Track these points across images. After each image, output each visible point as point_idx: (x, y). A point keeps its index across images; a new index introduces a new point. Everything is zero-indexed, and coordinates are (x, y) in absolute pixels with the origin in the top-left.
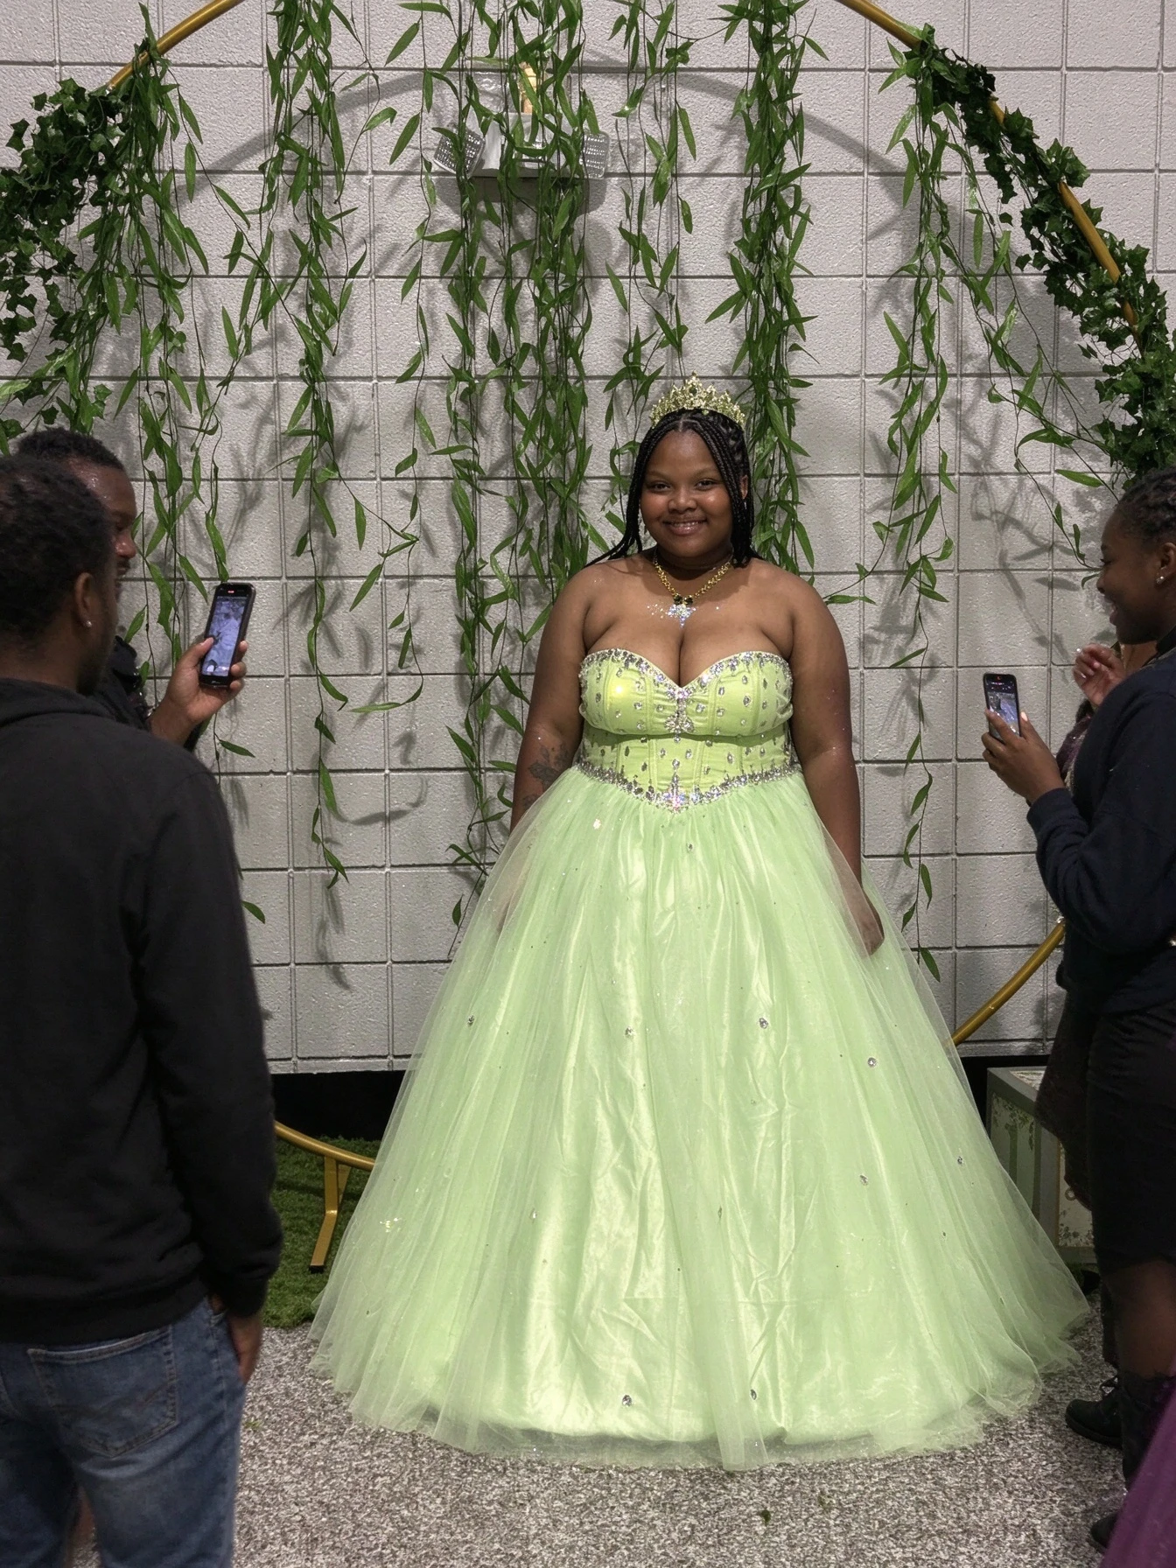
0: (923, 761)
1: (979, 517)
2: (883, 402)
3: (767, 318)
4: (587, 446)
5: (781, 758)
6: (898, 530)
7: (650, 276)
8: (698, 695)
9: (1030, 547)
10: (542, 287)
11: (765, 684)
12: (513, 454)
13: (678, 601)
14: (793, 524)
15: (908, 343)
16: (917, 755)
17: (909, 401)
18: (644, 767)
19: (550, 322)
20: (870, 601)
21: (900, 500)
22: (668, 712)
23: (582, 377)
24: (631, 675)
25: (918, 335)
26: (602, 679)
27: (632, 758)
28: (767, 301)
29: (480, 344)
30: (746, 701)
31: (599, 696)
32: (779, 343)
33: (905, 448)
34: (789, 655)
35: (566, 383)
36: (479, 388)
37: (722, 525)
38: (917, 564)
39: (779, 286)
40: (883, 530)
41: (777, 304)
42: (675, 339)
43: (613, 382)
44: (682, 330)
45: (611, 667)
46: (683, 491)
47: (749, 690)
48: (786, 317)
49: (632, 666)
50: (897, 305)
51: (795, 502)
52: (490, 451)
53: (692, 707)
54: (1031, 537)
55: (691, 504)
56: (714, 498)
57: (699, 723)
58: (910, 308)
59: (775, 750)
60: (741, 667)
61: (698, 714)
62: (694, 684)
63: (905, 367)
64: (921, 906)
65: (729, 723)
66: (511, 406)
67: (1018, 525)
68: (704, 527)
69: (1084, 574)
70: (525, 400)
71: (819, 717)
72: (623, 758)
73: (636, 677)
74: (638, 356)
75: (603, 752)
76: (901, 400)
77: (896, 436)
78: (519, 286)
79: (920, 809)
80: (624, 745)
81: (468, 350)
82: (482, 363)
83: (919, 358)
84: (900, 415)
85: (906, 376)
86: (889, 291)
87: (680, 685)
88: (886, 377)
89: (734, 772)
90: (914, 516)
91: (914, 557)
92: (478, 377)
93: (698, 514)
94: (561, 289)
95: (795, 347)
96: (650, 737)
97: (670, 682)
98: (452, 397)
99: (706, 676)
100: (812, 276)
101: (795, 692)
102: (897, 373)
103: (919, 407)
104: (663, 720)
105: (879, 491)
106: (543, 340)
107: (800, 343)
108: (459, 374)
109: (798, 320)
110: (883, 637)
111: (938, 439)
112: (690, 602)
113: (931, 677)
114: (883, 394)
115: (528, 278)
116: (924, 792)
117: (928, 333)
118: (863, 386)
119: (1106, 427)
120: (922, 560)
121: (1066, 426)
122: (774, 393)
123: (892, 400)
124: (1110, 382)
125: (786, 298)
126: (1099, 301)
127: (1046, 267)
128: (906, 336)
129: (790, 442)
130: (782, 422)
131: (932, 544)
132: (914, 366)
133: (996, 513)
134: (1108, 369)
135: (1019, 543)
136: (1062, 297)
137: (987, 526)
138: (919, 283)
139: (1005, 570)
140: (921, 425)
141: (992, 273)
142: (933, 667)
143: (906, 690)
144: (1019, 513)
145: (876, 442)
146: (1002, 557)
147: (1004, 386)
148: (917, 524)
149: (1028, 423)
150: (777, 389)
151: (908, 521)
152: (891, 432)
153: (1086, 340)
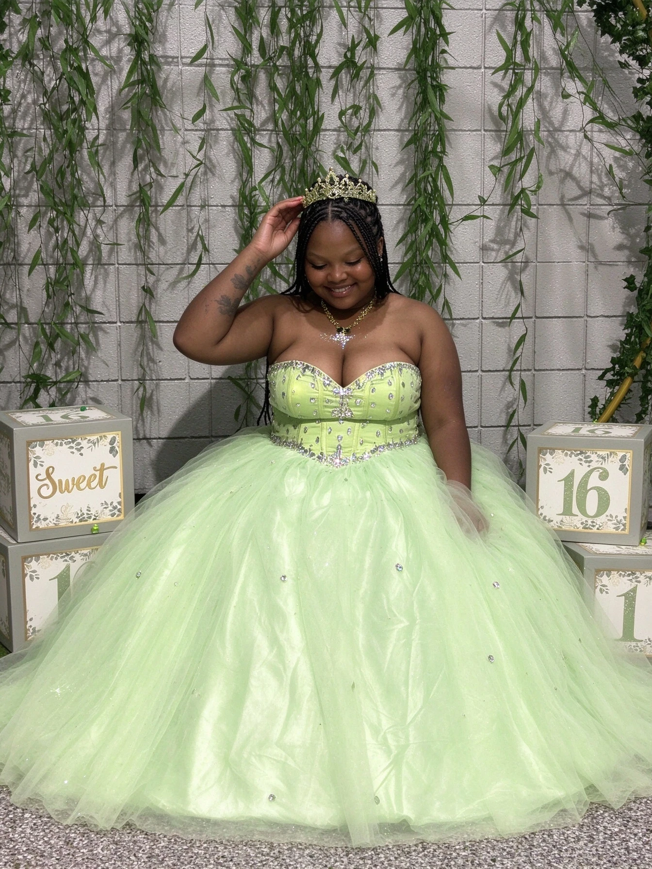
0: (523, 318)
1: (551, 173)
2: (496, 90)
3: (426, 34)
4: (320, 114)
5: (414, 433)
6: (506, 170)
7: (359, 7)
8: (357, 393)
9: (579, 192)
10: (293, 11)
11: (403, 385)
12: (273, 118)
13: (339, 330)
14: (442, 167)
15: (512, 50)
16: (519, 314)
17: (513, 88)
18: (318, 440)
19: (297, 35)
20: (488, 218)
21: (506, 152)
22: (334, 404)
23: (317, 67)
24: (308, 378)
25: (519, 47)
26: (286, 382)
27: (308, 435)
28: (426, 22)
29: (255, 45)
30: (390, 396)
31: (283, 394)
32: (433, 49)
33: (511, 117)
34: (418, 362)
35: (307, 73)
36: (253, 73)
37: (367, 285)
38: (519, 195)
39: (433, 13)
40: (496, 170)
41: (432, 24)
42: (373, 42)
43: (337, 71)
44: (377, 38)
45: (294, 373)
46: (337, 266)
47: (393, 389)
48: (438, 32)
49: (308, 372)
50: (503, 27)
51: (444, 152)
52: (260, 114)
53: (352, 401)
54: (580, 188)
55: (344, 276)
56: (362, 269)
57: (357, 413)
58: (511, 28)
59: (409, 428)
60: (388, 373)
61: (356, 406)
62: (352, 386)
63: (509, 64)
64: (521, 410)
65: (378, 412)
66: (273, 88)
67: (574, 179)
68: (355, 288)
69: (610, 208)
70: (280, 83)
71: (440, 404)
72: (302, 435)
73: (311, 380)
74: (353, 55)
75: (288, 431)
76: (507, 87)
77: (504, 108)
78: (279, 10)
79: (520, 350)
80: (303, 426)
81: (247, 49)
82: (255, 58)
83: (519, 57)
84: (507, 96)
85: (511, 69)
86: (498, 19)
87: (343, 384)
88: (497, 70)
89: (380, 441)
90: (517, 161)
91: (517, 191)
92: (253, 66)
93: (349, 282)
94: (305, 12)
95: (444, 51)
96: (321, 420)
97: (334, 383)
98: (236, 78)
99: (362, 378)
100: (453, 8)
101: (423, 388)
102: (505, 68)
103: (520, 92)
104: (331, 410)
105: (494, 148)
106: (293, 43)
107: (446, 48)
108: (239, 64)
109: (445, 35)
110: (495, 246)
111: (529, 116)
112: (348, 332)
113: (526, 267)
114: (496, 85)
115: (285, 7)
116: (522, 339)
117: (525, 45)
118: (484, 75)
119: (638, 117)
120: (523, 190)
121: (611, 116)
122: (429, 80)
123: (501, 88)
124: (642, 89)
125: (438, 22)
126: (634, 33)
127: (595, 7)
128: (510, 44)
129: (442, 113)
130: (436, 102)
131: (528, 181)
132: (515, 63)
133: (561, 170)
134: (640, 80)
135: (572, 190)
136: (606, 28)
137: (556, 178)
138: (517, 15)
139: (563, 205)
140: (521, 103)
141: (563, 11)
142: (527, 262)
143: (511, 278)
144: (575, 172)
145: (490, 110)
146: (562, 198)
147: (573, 86)
148: (520, 167)
149: (589, 113)
150: (432, 77)
151: (514, 164)
152: (501, 106)
153: (624, 58)
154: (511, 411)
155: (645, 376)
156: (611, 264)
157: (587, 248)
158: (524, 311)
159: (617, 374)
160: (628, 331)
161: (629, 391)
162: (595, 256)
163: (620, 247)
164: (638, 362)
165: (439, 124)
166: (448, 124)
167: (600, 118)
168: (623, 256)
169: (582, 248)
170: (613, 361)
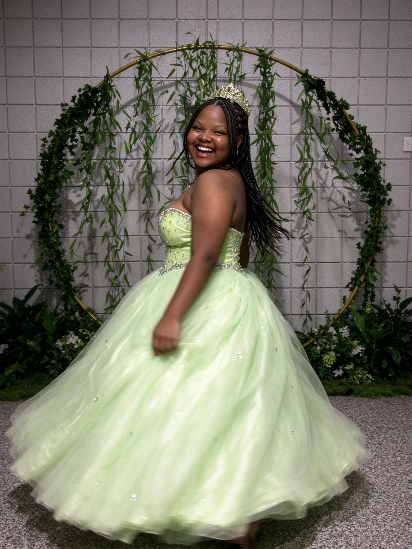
0: (308, 263)
1: (323, 198)
2: (296, 169)
3: (265, 146)
6: (301, 202)
9: (336, 206)
14: (272, 200)
15: (303, 153)
16: (306, 261)
17: (303, 169)
20: (294, 221)
21: (301, 194)
25: (306, 151)
28: (265, 140)
32: (268, 153)
33: (302, 180)
39: (268, 137)
40: (297, 203)
41: (267, 141)
48: (270, 145)
50: (300, 143)
51: (273, 194)
54: (337, 204)
58: (303, 143)
63: (302, 159)
64: (308, 303)
67: (333, 201)
69: (351, 214)
76: (301, 168)
77: (300, 177)
79: (307, 276)
83: (306, 156)
84: (301, 172)
85: (302, 162)
86: (297, 139)
88: (297, 162)
90: (305, 198)
91: (305, 210)
98: (182, 164)
100: (276, 134)
102: (300, 161)
103: (306, 170)
105: (296, 191)
107: (274, 153)
109: (273, 146)
110: (297, 230)
111: (312, 178)
113: (310, 241)
114: (296, 167)
116: (308, 271)
117: (308, 150)
118: (291, 164)
119: (356, 175)
120: (308, 210)
121: (345, 175)
122: (267, 166)
123: (299, 168)
124: (357, 163)
125: (270, 140)
126: (354, 141)
127: (339, 132)
128: (302, 151)
129: (272, 179)
130: (269, 173)
131: (310, 206)
132: (304, 159)
133: (327, 197)
134: (357, 159)
135: (333, 205)
136: (344, 140)
137: (325, 201)
138: (305, 136)
139: (330, 212)
140: (307, 175)
141: (325, 133)
142: (311, 238)
143: (303, 245)
144: (333, 198)
145: (294, 179)
146: (329, 209)
147: (329, 164)
148: (306, 201)
149: (335, 174)
150: (268, 165)
151: (304, 200)
152: (299, 177)
153: (351, 151)
154: (303, 302)
155: (366, 286)
156: (352, 238)
157: (342, 231)
158: (309, 260)
159: (354, 284)
160: (358, 266)
161: (357, 292)
162: (346, 234)
163: (357, 230)
164: (362, 279)
165: (271, 183)
166: (275, 185)
167: (341, 177)
168: (359, 234)
169: (339, 231)
170: (352, 279)
